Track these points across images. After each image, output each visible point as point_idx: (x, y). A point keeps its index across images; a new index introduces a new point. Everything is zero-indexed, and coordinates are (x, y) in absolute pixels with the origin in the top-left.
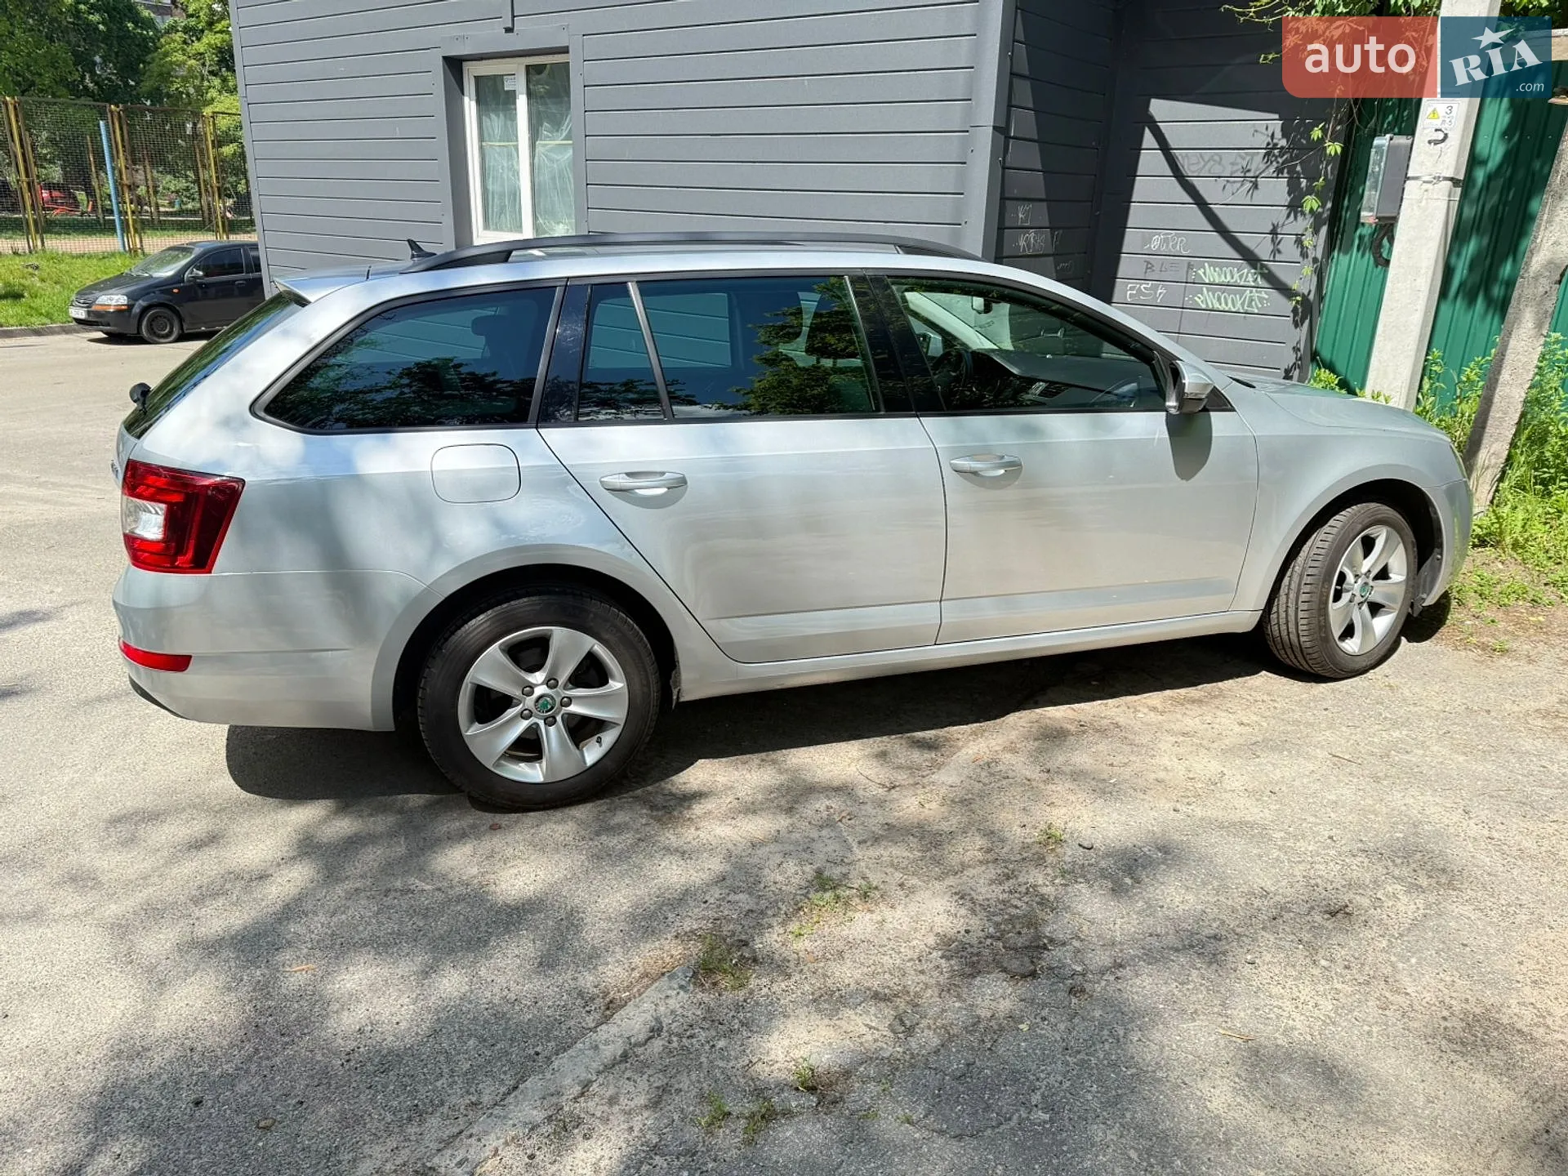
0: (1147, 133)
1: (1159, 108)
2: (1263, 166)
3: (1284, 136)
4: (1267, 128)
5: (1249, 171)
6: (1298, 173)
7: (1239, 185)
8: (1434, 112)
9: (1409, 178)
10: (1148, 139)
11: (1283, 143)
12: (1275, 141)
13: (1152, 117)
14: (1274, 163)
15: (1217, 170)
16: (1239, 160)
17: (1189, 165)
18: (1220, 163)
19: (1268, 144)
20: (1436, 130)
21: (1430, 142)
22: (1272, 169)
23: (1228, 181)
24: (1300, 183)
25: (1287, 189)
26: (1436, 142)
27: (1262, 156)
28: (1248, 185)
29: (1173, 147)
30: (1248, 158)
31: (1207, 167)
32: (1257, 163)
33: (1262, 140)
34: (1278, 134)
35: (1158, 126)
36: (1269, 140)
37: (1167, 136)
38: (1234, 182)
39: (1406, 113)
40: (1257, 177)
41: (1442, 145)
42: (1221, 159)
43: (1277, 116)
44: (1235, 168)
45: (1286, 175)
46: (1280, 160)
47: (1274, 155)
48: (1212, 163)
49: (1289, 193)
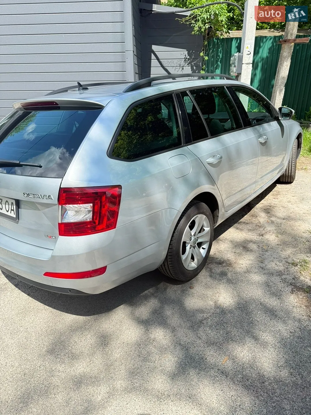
0: (152, 55)
1: (154, 48)
2: (184, 64)
3: (188, 55)
4: (184, 54)
5: (181, 65)
6: (193, 65)
7: (179, 69)
8: (247, 47)
9: (243, 64)
10: (153, 56)
11: (188, 57)
12: (186, 57)
13: (153, 50)
14: (187, 63)
15: (173, 65)
16: (178, 62)
17: (165, 64)
18: (173, 63)
19: (185, 58)
20: (248, 51)
21: (247, 54)
22: (186, 64)
23: (176, 68)
24: (194, 68)
25: (191, 69)
26: (249, 54)
27: (183, 61)
28: (181, 69)
29: (160, 58)
30: (180, 61)
31: (170, 64)
32: (183, 63)
33: (183, 57)
34: (187, 55)
35: (155, 53)
36: (185, 57)
37: (158, 56)
38: (177, 68)
39: (215, 49)
40: (183, 67)
41: (250, 55)
42: (173, 62)
43: (186, 50)
44: (177, 64)
45: (190, 66)
46: (188, 62)
47: (187, 61)
48: (171, 63)
49: (192, 71)
